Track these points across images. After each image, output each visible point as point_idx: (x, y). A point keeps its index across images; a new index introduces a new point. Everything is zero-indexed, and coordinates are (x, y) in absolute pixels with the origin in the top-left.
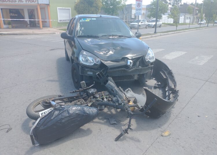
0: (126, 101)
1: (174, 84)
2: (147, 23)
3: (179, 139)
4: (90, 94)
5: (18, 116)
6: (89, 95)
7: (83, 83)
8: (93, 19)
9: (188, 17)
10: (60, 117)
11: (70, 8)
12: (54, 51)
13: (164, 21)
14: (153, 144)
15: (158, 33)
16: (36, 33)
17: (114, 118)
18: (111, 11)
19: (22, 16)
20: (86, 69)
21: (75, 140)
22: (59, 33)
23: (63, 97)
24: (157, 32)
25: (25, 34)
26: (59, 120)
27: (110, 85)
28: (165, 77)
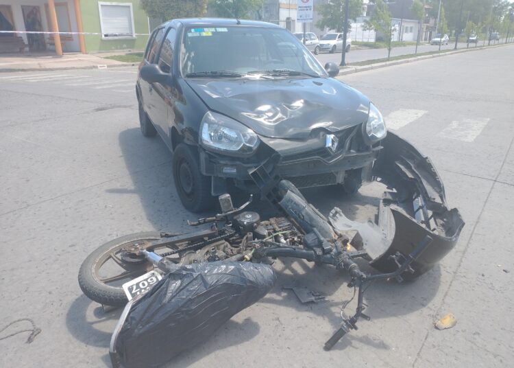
0: (339, 244)
1: (438, 193)
2: (317, 41)
3: (479, 334)
4: (244, 226)
5: (50, 293)
6: (240, 230)
7: (226, 200)
8: (220, 30)
9: (407, 28)
10: (184, 295)
11: (130, 4)
12: (106, 111)
13: (354, 37)
14: (420, 351)
15: (348, 64)
16: (48, 68)
17: (306, 288)
18: (230, 12)
19: (8, 23)
20: (222, 162)
21: (220, 353)
22: (106, 68)
23: (175, 239)
24: (346, 63)
25: (19, 70)
26: (183, 306)
27: (292, 201)
28: (410, 175)
